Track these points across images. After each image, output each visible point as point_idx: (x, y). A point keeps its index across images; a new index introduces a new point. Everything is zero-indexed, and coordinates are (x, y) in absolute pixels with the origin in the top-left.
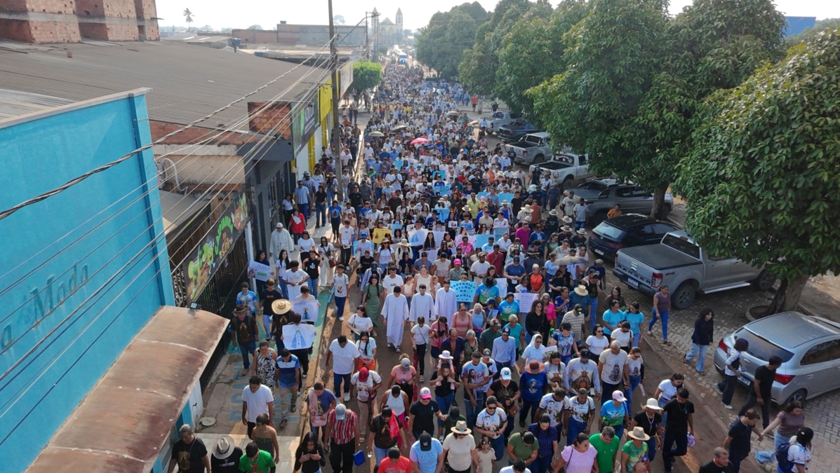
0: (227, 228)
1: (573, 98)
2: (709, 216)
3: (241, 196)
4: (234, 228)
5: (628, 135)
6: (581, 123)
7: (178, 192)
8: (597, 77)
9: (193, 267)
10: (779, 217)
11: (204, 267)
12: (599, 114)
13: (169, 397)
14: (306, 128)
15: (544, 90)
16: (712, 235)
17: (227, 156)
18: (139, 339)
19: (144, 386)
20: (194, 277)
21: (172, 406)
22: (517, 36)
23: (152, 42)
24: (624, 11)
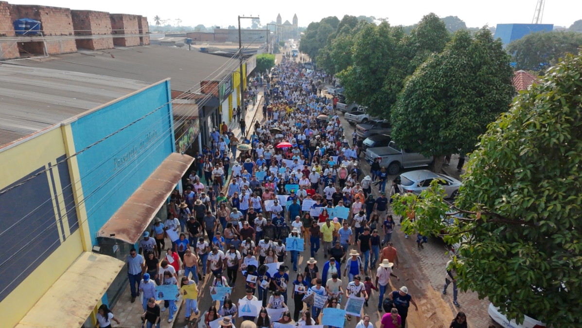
0: (191, 133)
1: (355, 78)
2: (397, 129)
3: (197, 120)
4: (194, 133)
5: (379, 96)
6: (359, 91)
8: (363, 69)
9: (181, 143)
10: (418, 129)
11: (184, 145)
12: (366, 86)
13: (178, 173)
14: (225, 92)
15: (342, 73)
17: (191, 104)
18: (168, 160)
20: (181, 146)
22: (339, 44)
23: (146, 46)
24: (372, 39)
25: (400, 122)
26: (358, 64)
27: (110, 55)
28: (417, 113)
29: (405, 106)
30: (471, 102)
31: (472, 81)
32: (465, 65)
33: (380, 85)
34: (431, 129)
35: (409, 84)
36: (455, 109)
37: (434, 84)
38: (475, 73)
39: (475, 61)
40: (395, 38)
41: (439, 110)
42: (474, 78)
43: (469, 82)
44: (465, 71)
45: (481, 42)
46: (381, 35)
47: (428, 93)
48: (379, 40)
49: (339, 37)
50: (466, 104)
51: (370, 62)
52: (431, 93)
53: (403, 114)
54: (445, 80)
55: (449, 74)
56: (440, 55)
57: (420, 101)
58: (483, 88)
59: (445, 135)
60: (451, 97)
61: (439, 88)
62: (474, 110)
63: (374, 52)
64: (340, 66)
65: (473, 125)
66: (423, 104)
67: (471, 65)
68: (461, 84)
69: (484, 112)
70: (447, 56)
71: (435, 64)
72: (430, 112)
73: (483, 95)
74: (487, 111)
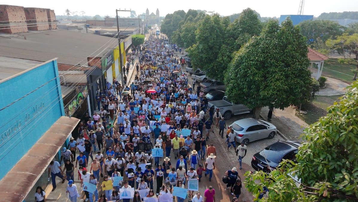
0: (80, 97)
1: (198, 52)
2: (229, 90)
3: (86, 87)
4: (83, 96)
5: (215, 65)
6: (201, 61)
7: (65, 86)
8: (203, 46)
9: (70, 107)
10: (244, 90)
11: (74, 107)
12: (206, 58)
13: (64, 135)
14: (108, 64)
15: (190, 49)
16: (230, 96)
17: (80, 74)
18: (56, 123)
19: (58, 133)
20: (71, 110)
21: (65, 137)
22: (186, 29)
23: (54, 30)
24: (210, 25)
25: (232, 85)
26: (200, 43)
27: (23, 37)
28: (244, 78)
29: (235, 73)
30: (281, 71)
31: (282, 56)
32: (277, 45)
33: (216, 58)
34: (254, 90)
35: (237, 58)
36: (271, 75)
37: (256, 58)
38: (283, 51)
39: (283, 42)
40: (224, 25)
41: (260, 76)
42: (283, 53)
43: (279, 57)
44: (277, 49)
45: (286, 28)
46: (215, 23)
47: (251, 64)
48: (214, 27)
49: (186, 23)
50: (278, 72)
51: (209, 41)
52: (254, 64)
53: (233, 79)
54: (263, 56)
55: (265, 51)
56: (259, 38)
57: (246, 70)
58: (289, 61)
59: (264, 94)
60: (267, 67)
61: (259, 61)
62: (284, 76)
63: (211, 35)
64: (187, 43)
65: (284, 88)
66: (248, 72)
67: (281, 45)
68: (275, 58)
69: (291, 78)
70: (264, 38)
71: (255, 44)
72: (253, 78)
73: (289, 66)
74: (293, 77)
